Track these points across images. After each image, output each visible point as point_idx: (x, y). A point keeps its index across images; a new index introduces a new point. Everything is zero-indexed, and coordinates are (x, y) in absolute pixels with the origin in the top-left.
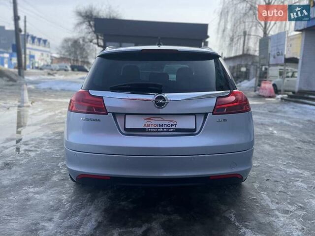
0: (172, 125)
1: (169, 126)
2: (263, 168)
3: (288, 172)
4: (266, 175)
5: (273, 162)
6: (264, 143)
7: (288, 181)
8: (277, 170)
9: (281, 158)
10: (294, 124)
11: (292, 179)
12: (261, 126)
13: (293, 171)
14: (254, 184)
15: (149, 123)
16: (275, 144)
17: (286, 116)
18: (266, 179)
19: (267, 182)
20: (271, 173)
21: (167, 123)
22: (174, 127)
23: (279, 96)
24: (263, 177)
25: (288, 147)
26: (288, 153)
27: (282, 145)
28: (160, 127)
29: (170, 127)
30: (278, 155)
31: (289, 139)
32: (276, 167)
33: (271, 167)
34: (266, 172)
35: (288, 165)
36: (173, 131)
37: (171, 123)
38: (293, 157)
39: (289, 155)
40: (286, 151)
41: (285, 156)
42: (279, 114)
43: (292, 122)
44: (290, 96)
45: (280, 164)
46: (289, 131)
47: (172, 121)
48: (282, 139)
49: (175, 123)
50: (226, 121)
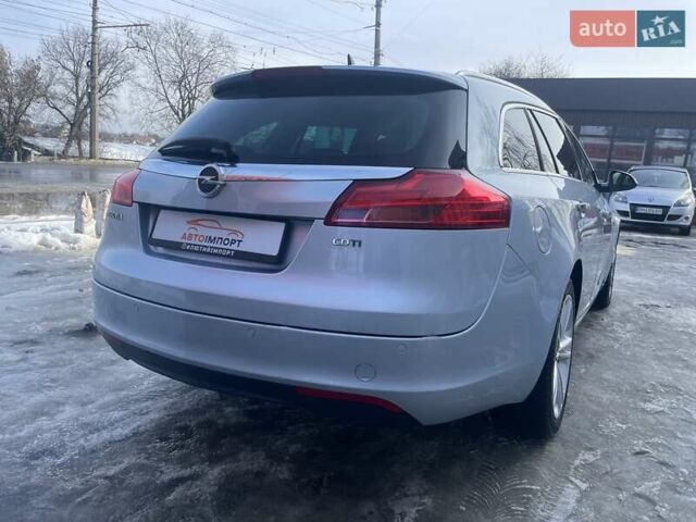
0: (233, 242)
1: (226, 242)
15: (193, 232)
18: (637, 448)
21: (224, 235)
22: (234, 247)
28: (209, 244)
29: (228, 247)
34: (659, 433)
36: (229, 256)
37: (231, 237)
47: (235, 232)
49: (240, 238)
50: (360, 245)
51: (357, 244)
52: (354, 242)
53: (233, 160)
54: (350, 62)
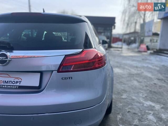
0: (17, 82)
1: (14, 82)
2: (129, 100)
3: (145, 105)
4: (129, 107)
5: (136, 95)
6: (134, 80)
7: (143, 113)
8: (138, 102)
9: (142, 91)
10: (155, 67)
11: (147, 111)
12: (136, 68)
13: (148, 104)
14: (117, 115)
16: (141, 80)
17: (151, 62)
18: (128, 111)
19: (128, 114)
20: (133, 105)
21: (12, 80)
22: (18, 84)
23: (149, 52)
24: (126, 109)
25: (149, 83)
26: (148, 88)
27: (145, 82)
28: (5, 84)
29: (15, 85)
30: (141, 89)
31: (150, 77)
32: (138, 100)
33: (133, 100)
34: (129, 104)
35: (146, 99)
36: (16, 88)
37: (16, 80)
38: (150, 91)
39: (148, 90)
40: (146, 86)
41: (145, 91)
42: (147, 61)
43: (153, 66)
44: (154, 52)
45: (141, 97)
46: (151, 72)
47: (17, 78)
48: (146, 77)
49: (20, 80)
50: (72, 78)
51: (71, 78)
52: (69, 78)
53: (11, 49)
54: (44, 11)
